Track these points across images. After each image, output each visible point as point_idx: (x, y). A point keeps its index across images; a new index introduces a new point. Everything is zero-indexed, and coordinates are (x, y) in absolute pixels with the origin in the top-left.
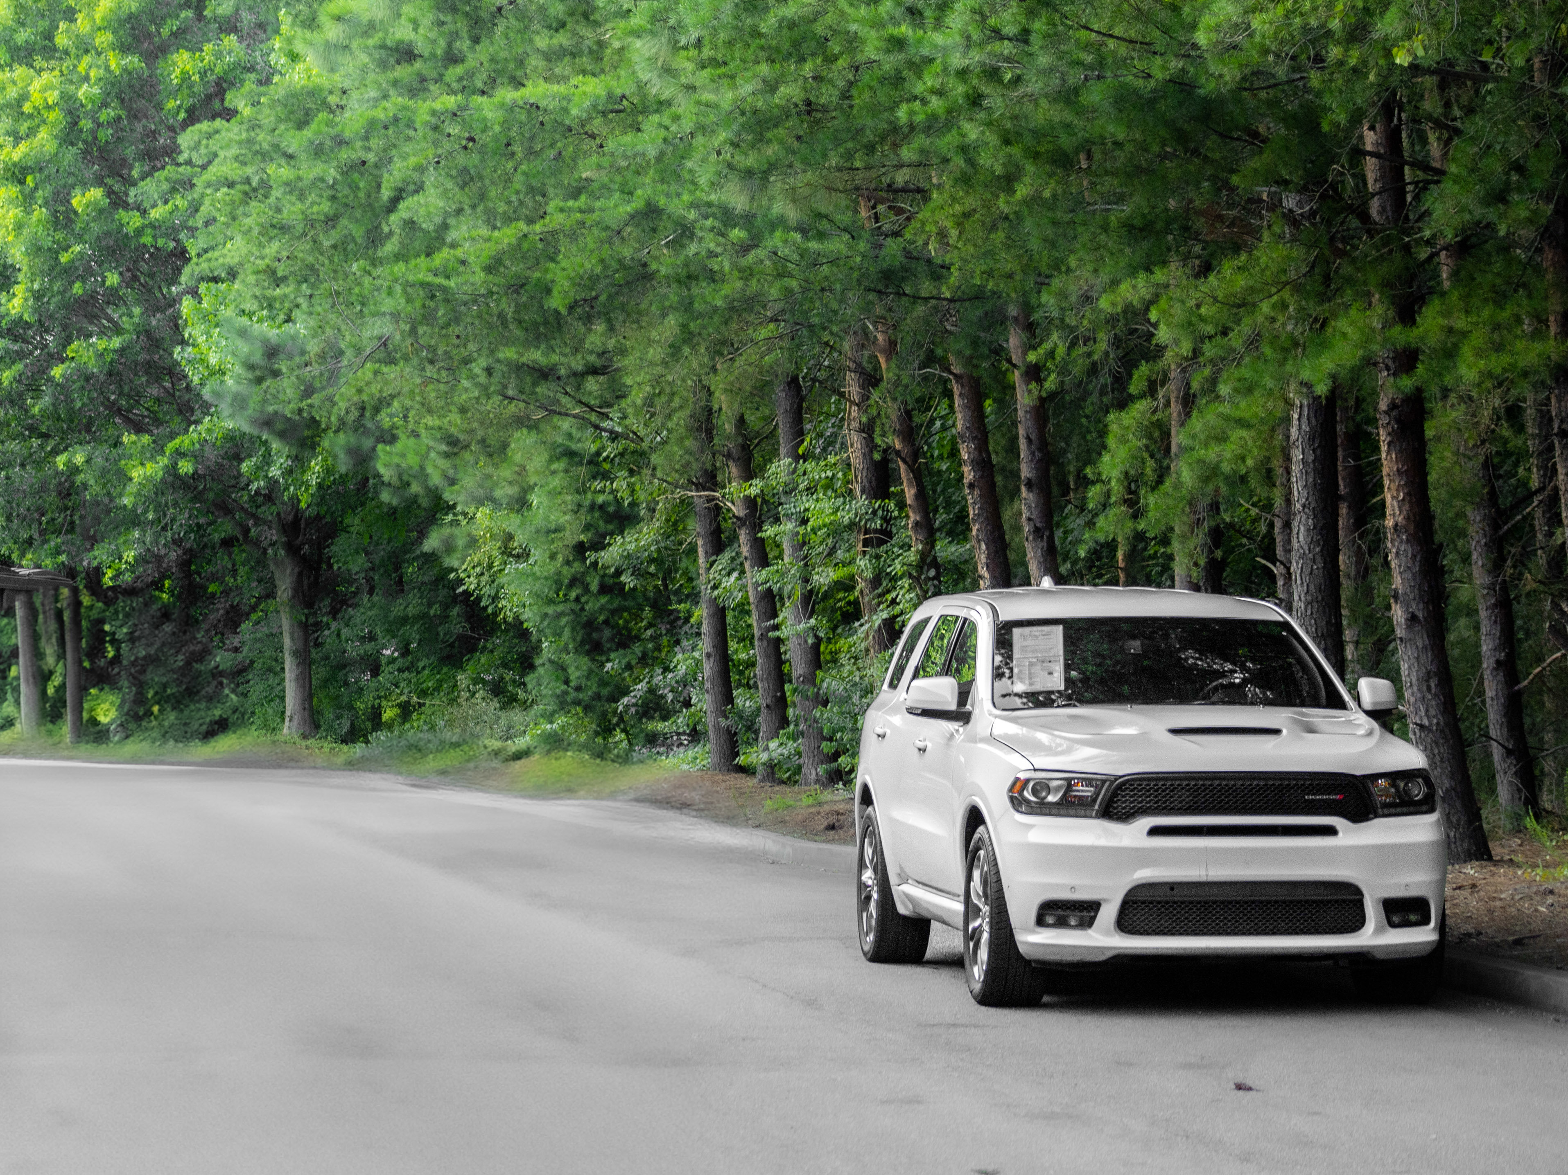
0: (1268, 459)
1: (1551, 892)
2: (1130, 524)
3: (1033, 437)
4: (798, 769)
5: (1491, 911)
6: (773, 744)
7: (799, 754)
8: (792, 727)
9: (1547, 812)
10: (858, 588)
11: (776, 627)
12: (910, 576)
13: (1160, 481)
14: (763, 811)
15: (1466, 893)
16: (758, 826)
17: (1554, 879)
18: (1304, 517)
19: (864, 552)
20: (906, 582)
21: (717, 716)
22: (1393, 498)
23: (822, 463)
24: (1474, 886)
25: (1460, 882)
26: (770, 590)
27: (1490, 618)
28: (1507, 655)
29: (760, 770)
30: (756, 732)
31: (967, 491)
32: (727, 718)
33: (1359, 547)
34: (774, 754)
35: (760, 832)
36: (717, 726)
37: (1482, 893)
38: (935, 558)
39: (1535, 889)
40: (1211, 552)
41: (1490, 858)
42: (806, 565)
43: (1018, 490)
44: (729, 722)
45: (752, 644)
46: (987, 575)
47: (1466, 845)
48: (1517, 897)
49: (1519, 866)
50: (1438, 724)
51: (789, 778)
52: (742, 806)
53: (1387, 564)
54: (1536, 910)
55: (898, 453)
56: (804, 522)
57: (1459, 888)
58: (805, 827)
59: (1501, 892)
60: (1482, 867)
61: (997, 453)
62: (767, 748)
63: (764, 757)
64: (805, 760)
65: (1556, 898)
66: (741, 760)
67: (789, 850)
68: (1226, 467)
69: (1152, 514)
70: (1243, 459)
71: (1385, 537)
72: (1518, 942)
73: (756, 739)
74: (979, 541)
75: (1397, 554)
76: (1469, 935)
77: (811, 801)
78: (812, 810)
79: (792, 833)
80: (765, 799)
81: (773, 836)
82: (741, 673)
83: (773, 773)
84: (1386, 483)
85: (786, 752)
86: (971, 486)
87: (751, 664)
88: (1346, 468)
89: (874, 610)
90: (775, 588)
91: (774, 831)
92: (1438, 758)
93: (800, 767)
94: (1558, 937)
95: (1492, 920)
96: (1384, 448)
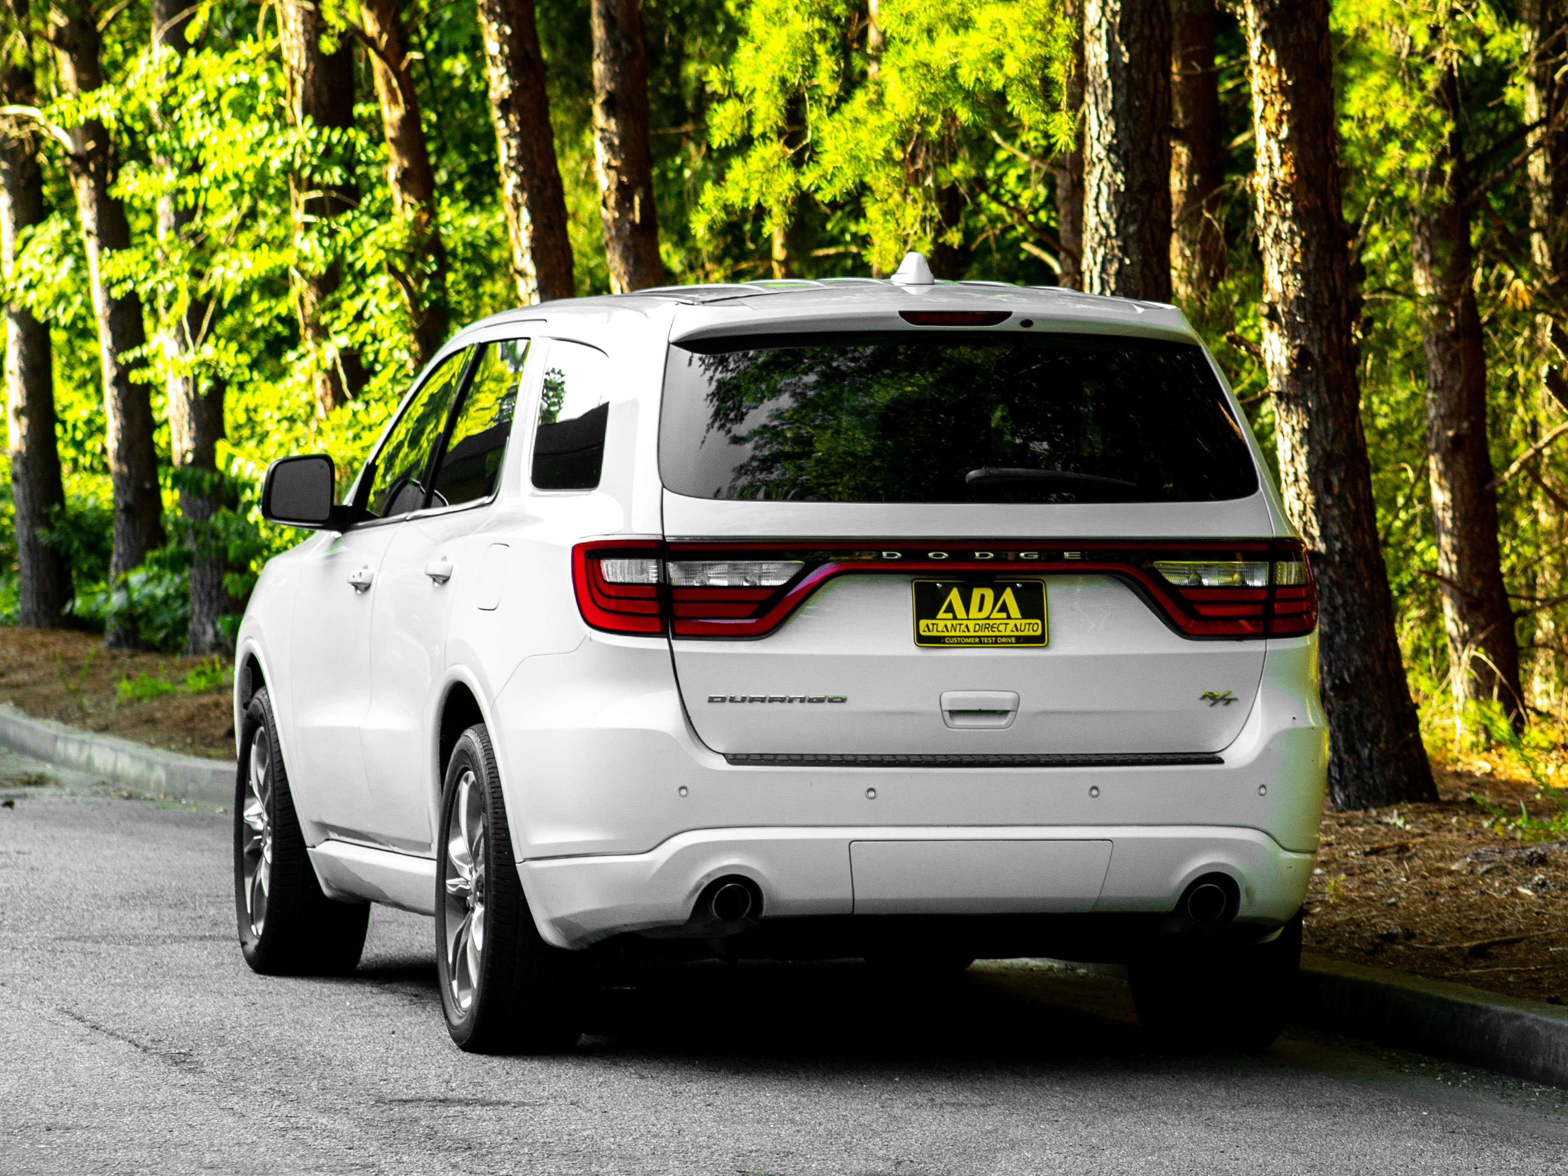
0: (1047, 61)
1: (1542, 860)
2: (788, 177)
3: (617, 14)
4: (181, 626)
5: (1432, 895)
6: (136, 577)
7: (184, 597)
8: (172, 546)
9: (1539, 713)
10: (294, 292)
11: (142, 363)
12: (392, 270)
13: (845, 96)
14: (115, 701)
15: (1388, 861)
16: (103, 729)
17: (1549, 836)
18: (1109, 169)
19: (308, 227)
20: (382, 281)
21: (32, 526)
22: (1270, 134)
23: (231, 57)
24: (1402, 849)
25: (1379, 838)
26: (132, 295)
27: (1441, 358)
28: (1472, 426)
29: (111, 626)
30: (105, 555)
31: (495, 113)
32: (51, 528)
33: (1209, 223)
34: (135, 596)
35: (108, 740)
36: (32, 545)
37: (1417, 862)
38: (436, 235)
39: (1512, 855)
40: (939, 231)
41: (1433, 796)
42: (200, 246)
43: (588, 114)
44: (55, 536)
45: (99, 390)
46: (531, 269)
47: (1389, 773)
48: (1481, 869)
49: (1485, 813)
50: (1343, 551)
51: (165, 641)
52: (75, 692)
53: (1257, 256)
54: (1515, 894)
55: (371, 42)
56: (197, 168)
57: (1375, 852)
58: (190, 731)
59: (1452, 859)
60: (1420, 814)
61: (552, 44)
62: (125, 585)
63: (117, 600)
64: (194, 607)
65: (1551, 871)
66: (79, 604)
67: (159, 774)
68: (967, 77)
69: (830, 157)
70: (998, 60)
71: (1255, 207)
72: (1479, 952)
73: (105, 569)
74: (517, 207)
75: (1277, 238)
76: (1391, 938)
77: (202, 683)
78: (206, 700)
79: (165, 743)
80: (118, 679)
81: (130, 746)
82: (79, 445)
83: (136, 631)
84: (1257, 104)
85: (160, 593)
86: (505, 106)
87: (95, 428)
88: (1186, 78)
89: (322, 333)
90: (143, 291)
91: (134, 738)
92: (1342, 614)
93: (185, 620)
94: (1553, 942)
95: (1435, 911)
96: (1255, 44)
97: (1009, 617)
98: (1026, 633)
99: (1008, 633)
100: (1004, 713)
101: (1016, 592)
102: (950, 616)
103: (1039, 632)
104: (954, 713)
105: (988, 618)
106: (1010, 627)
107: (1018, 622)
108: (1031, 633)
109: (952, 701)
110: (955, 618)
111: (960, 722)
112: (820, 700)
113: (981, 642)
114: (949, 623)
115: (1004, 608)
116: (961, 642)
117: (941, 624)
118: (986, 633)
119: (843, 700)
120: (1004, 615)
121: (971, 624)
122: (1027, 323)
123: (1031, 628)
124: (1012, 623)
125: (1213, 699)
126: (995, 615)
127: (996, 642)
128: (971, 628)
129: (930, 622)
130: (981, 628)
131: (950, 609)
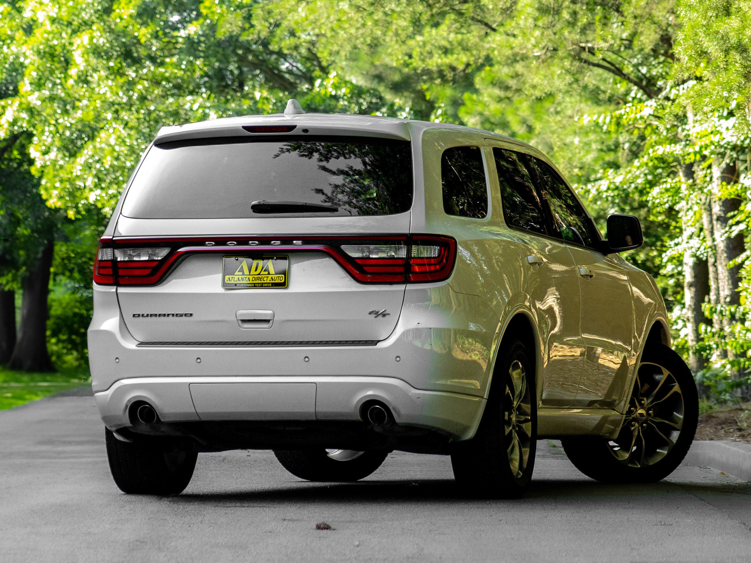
97: (269, 274)
98: (277, 281)
99: (268, 281)
100: (267, 321)
101: (273, 261)
102: (241, 273)
103: (283, 281)
104: (244, 321)
105: (259, 274)
106: (269, 279)
107: (273, 276)
108: (279, 281)
109: (242, 315)
110: (243, 274)
111: (246, 325)
112: (181, 315)
113: (255, 286)
114: (240, 277)
115: (267, 270)
116: (246, 286)
117: (236, 278)
118: (258, 282)
119: (191, 315)
120: (266, 273)
122: (304, 130)
123: (279, 279)
124: (270, 276)
125: (377, 313)
126: (263, 273)
127: (262, 286)
128: (251, 279)
129: (230, 276)
130: (255, 280)
131: (242, 270)
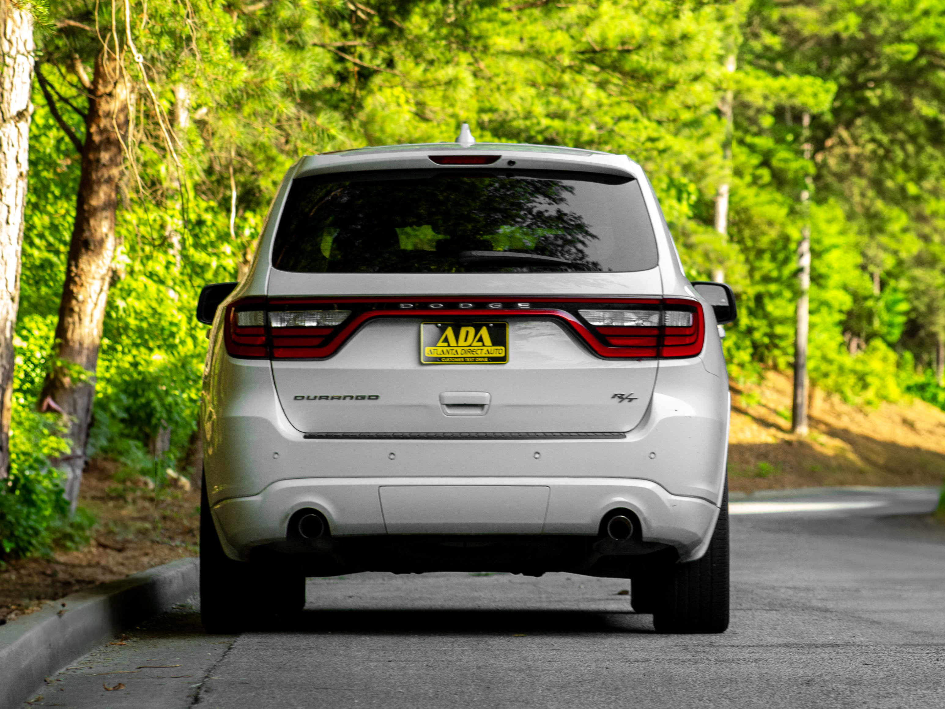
97: (484, 345)
100: (482, 406)
101: (489, 330)
102: (446, 344)
103: (503, 355)
104: (449, 406)
105: (470, 346)
107: (489, 348)
108: (498, 355)
109: (448, 398)
110: (449, 346)
111: (454, 411)
112: (363, 398)
113: (465, 361)
115: (481, 340)
116: (453, 361)
117: (440, 350)
118: (469, 355)
119: (377, 397)
120: (480, 344)
121: (459, 350)
122: (511, 163)
123: (497, 352)
124: (485, 348)
125: (621, 397)
126: (475, 344)
127: (475, 360)
128: (459, 352)
131: (446, 340)
